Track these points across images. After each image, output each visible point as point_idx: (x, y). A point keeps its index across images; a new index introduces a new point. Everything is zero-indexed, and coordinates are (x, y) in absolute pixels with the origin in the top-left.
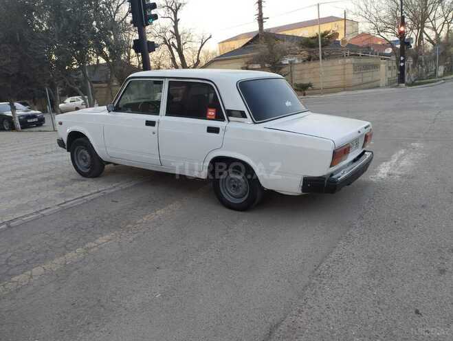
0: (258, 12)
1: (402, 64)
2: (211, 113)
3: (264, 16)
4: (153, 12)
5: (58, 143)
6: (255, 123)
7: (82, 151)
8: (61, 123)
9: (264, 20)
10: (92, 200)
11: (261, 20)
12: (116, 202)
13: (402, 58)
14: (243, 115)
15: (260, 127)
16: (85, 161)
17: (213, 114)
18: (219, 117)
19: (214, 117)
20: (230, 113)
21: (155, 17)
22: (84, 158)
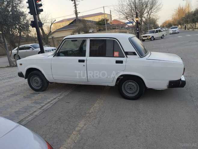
0: (75, 10)
1: (138, 31)
2: (116, 54)
3: (78, 12)
4: (40, 8)
5: (19, 76)
6: (141, 57)
7: (35, 78)
8: (21, 64)
9: (78, 13)
10: (55, 103)
11: (76, 13)
12: (69, 103)
13: (138, 29)
14: (134, 54)
15: (144, 59)
16: (37, 83)
17: (117, 54)
18: (121, 56)
19: (118, 56)
20: (127, 53)
21: (42, 10)
22: (37, 81)
